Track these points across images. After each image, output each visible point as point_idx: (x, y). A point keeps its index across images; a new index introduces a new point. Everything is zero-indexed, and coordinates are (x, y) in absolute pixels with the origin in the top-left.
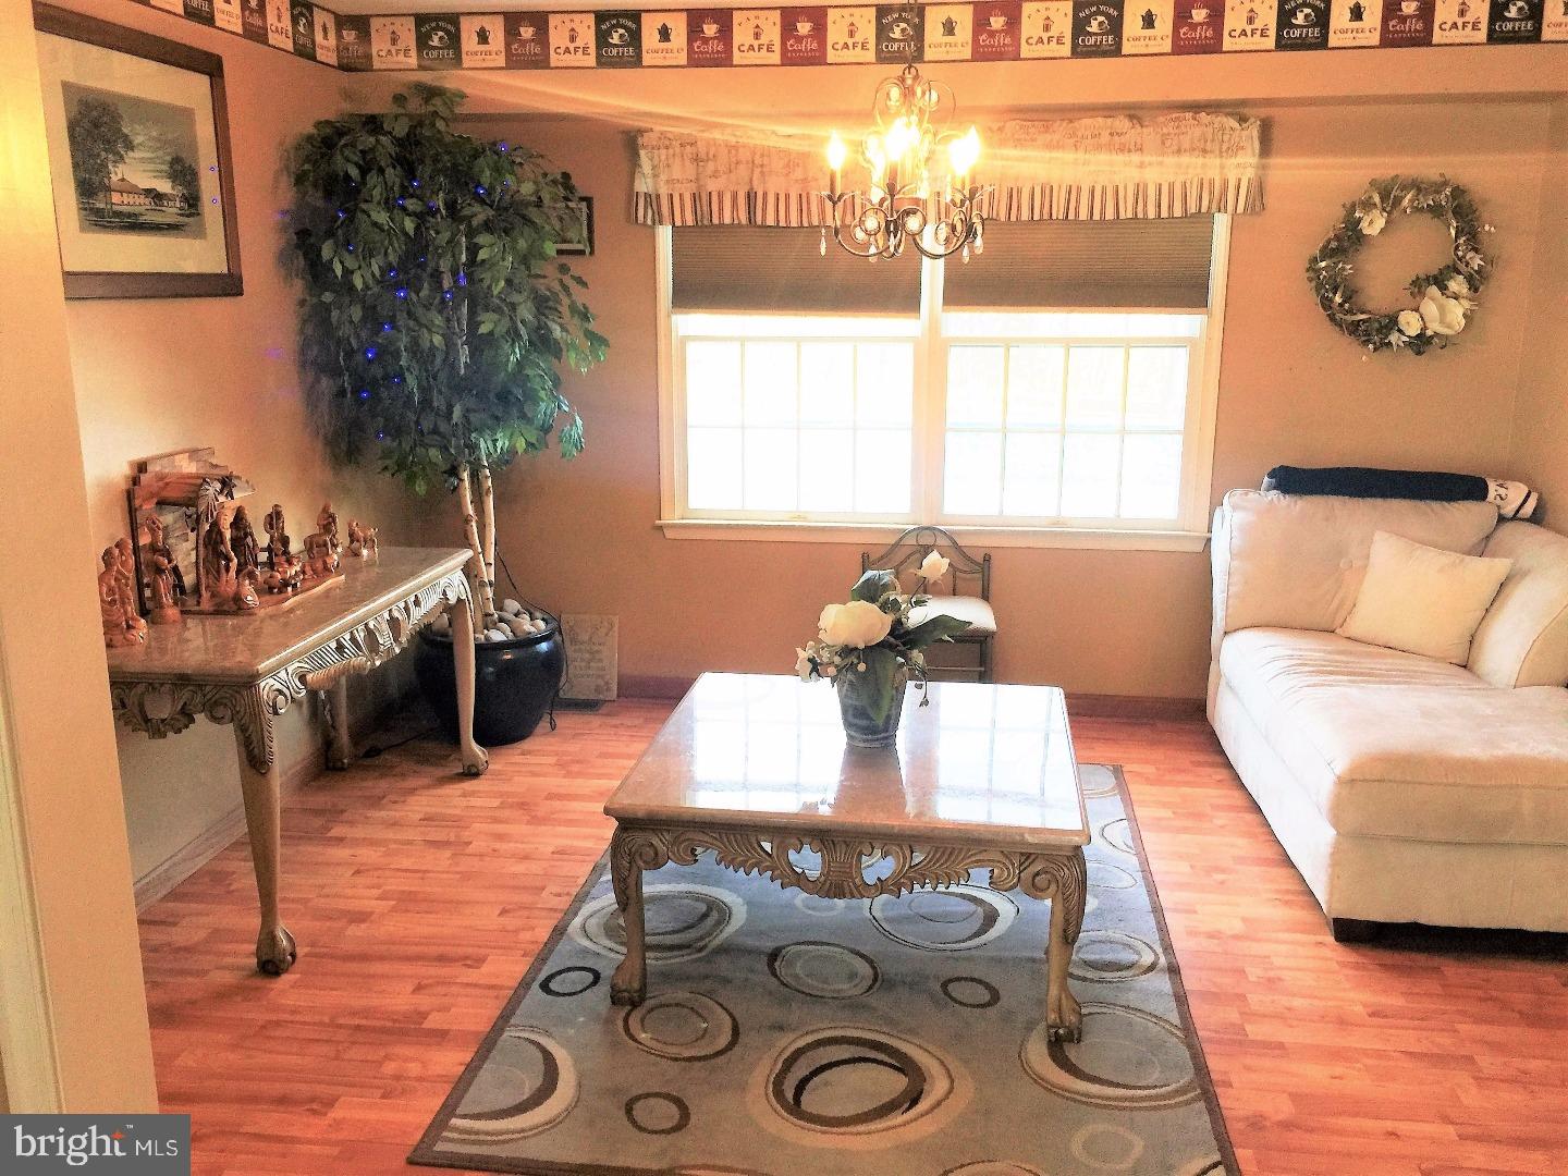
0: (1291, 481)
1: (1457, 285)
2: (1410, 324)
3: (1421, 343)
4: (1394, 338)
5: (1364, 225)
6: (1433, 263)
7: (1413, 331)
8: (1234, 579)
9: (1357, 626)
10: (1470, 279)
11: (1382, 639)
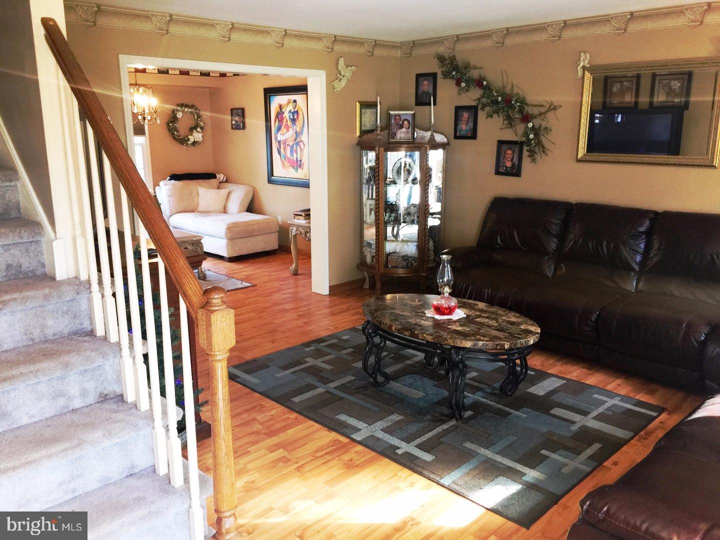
0: (175, 177)
1: (199, 130)
2: (192, 139)
3: (194, 143)
4: (189, 143)
5: (177, 115)
6: (193, 124)
7: (193, 141)
8: (171, 202)
9: (200, 209)
10: (201, 128)
11: (206, 211)
